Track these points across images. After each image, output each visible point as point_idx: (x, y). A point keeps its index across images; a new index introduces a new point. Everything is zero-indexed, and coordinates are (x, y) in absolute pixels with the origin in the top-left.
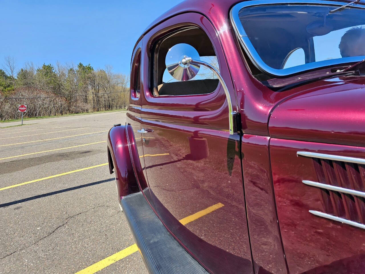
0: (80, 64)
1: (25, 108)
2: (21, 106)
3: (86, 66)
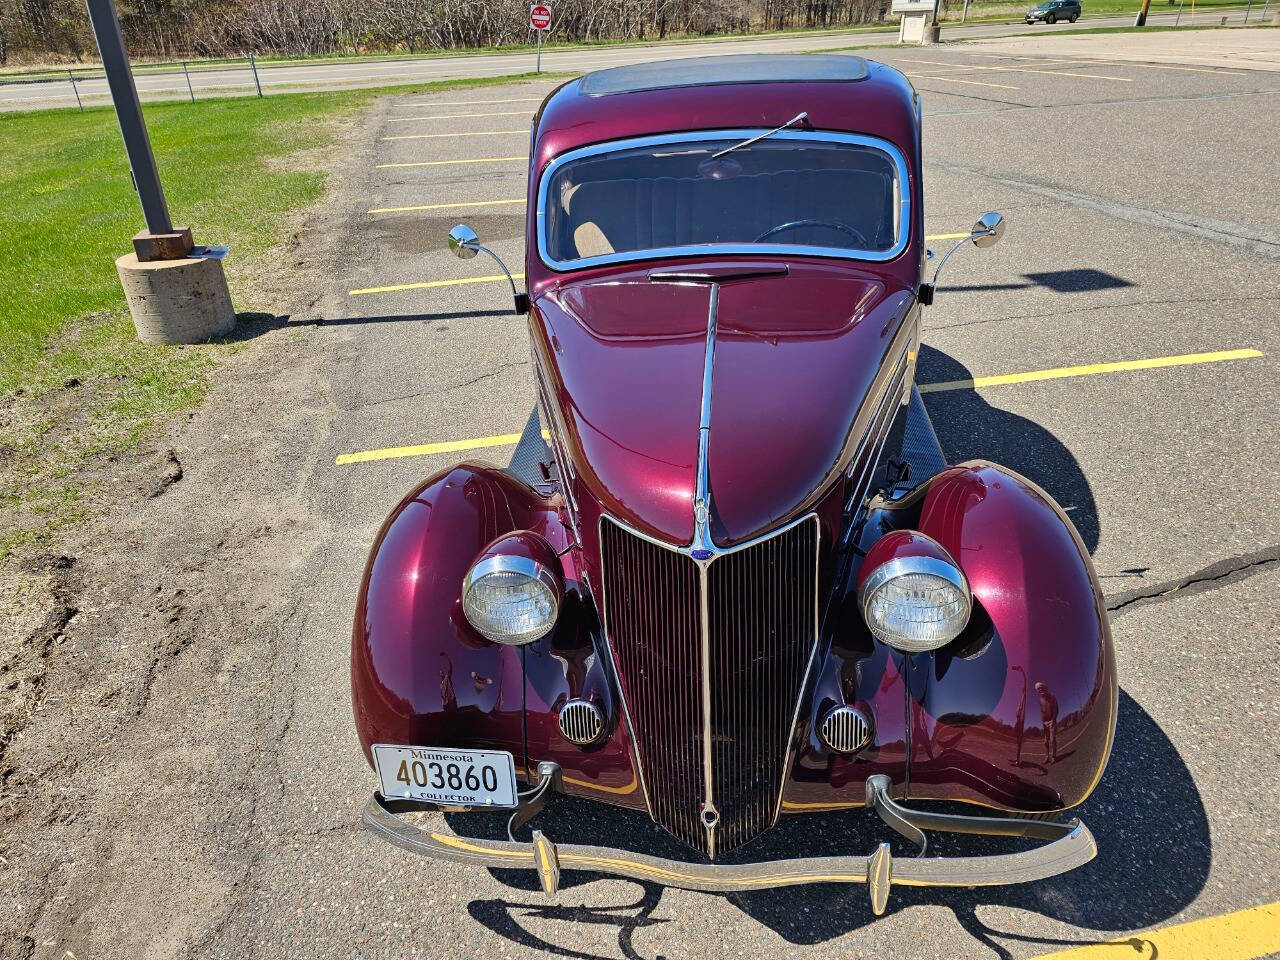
1: (547, 18)
2: (536, 9)
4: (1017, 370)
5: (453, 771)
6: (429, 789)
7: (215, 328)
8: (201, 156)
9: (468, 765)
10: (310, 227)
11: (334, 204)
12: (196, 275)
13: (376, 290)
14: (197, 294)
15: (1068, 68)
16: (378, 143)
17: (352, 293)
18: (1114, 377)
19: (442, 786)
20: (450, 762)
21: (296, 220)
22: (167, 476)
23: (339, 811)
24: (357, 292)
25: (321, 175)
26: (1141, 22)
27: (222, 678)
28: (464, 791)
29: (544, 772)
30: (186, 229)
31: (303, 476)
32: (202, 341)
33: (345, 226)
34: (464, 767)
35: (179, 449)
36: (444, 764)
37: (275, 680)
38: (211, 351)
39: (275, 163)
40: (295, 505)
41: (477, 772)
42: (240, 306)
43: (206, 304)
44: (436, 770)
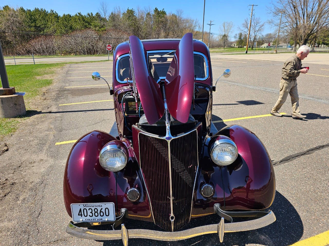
0: (156, 9)
3: (161, 11)
4: (232, 118)
5: (96, 210)
6: (88, 217)
7: (20, 114)
8: (18, 76)
9: (100, 208)
10: (48, 91)
11: (55, 86)
12: (15, 99)
13: (67, 104)
14: (15, 104)
15: (233, 60)
16: (67, 73)
17: (60, 105)
18: (255, 119)
19: (92, 216)
20: (95, 208)
21: (44, 89)
22: (4, 150)
23: (56, 236)
24: (61, 105)
25: (52, 80)
26: (247, 52)
27: (19, 202)
28: (99, 217)
29: (123, 211)
30: (13, 87)
31: (45, 148)
32: (15, 117)
33: (58, 91)
34: (99, 209)
35: (8, 143)
36: (93, 209)
37: (36, 201)
38: (19, 120)
39: (38, 77)
40: (43, 156)
41: (103, 210)
42: (27, 108)
43: (18, 107)
44: (90, 210)
